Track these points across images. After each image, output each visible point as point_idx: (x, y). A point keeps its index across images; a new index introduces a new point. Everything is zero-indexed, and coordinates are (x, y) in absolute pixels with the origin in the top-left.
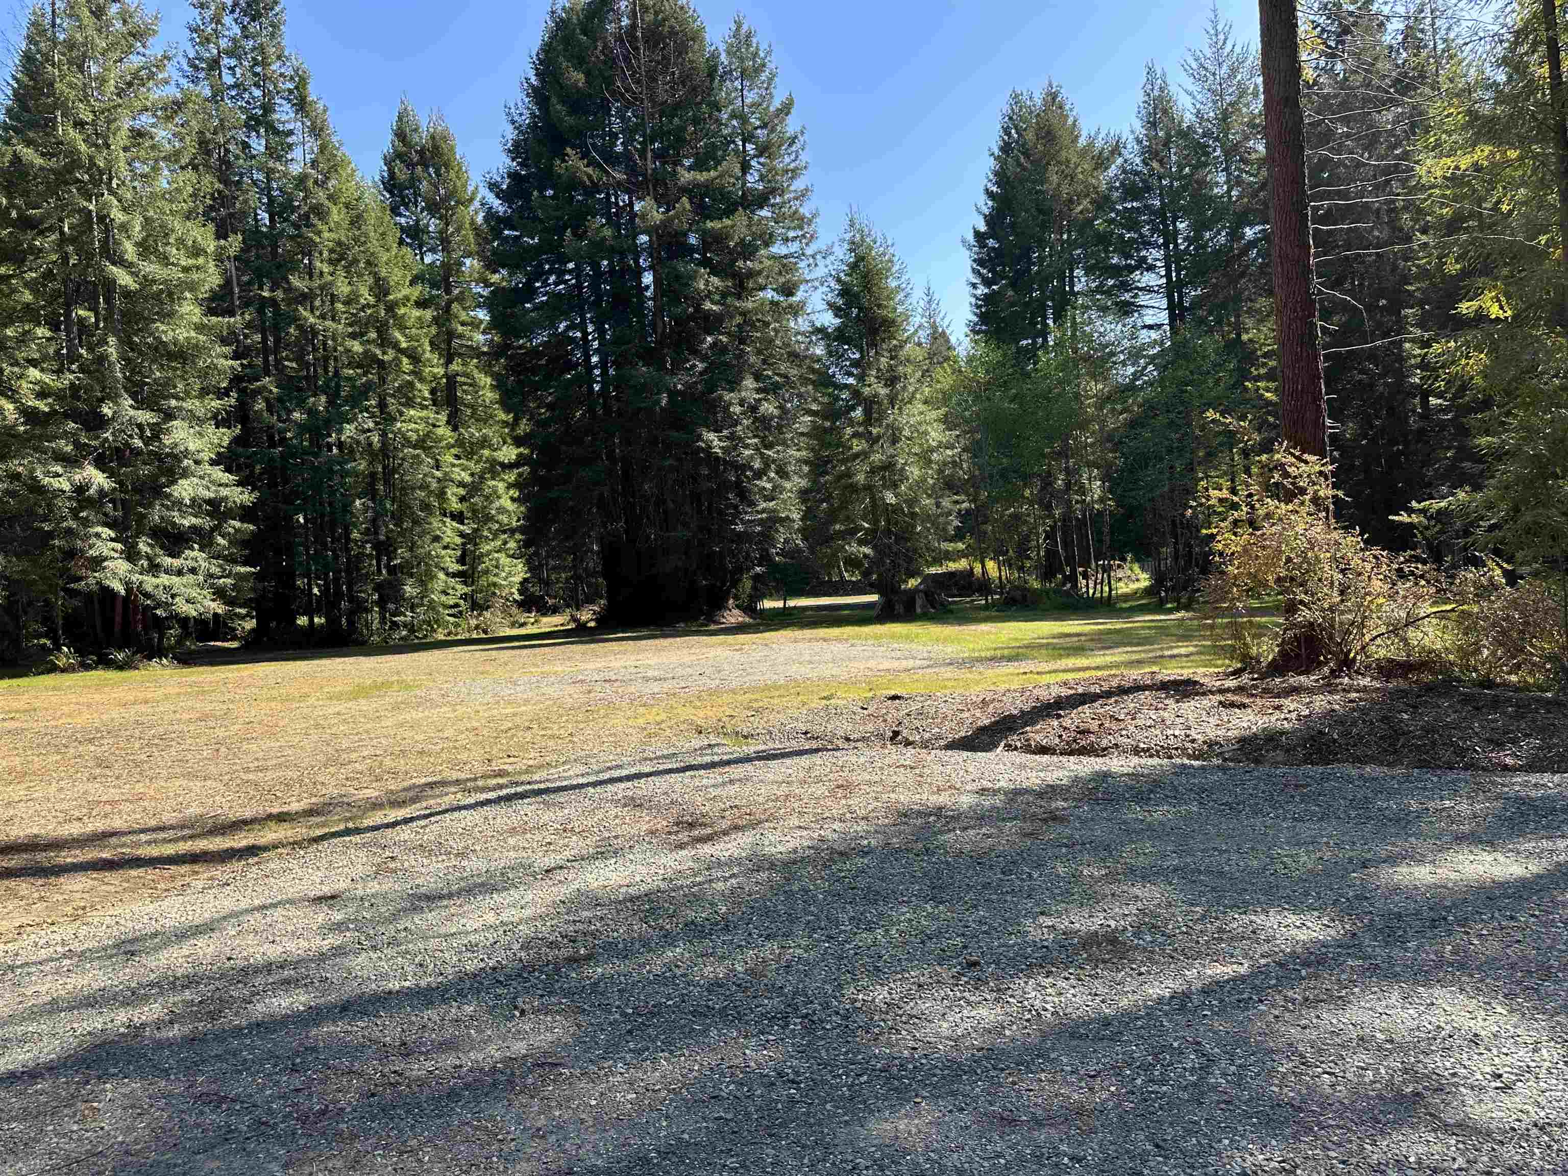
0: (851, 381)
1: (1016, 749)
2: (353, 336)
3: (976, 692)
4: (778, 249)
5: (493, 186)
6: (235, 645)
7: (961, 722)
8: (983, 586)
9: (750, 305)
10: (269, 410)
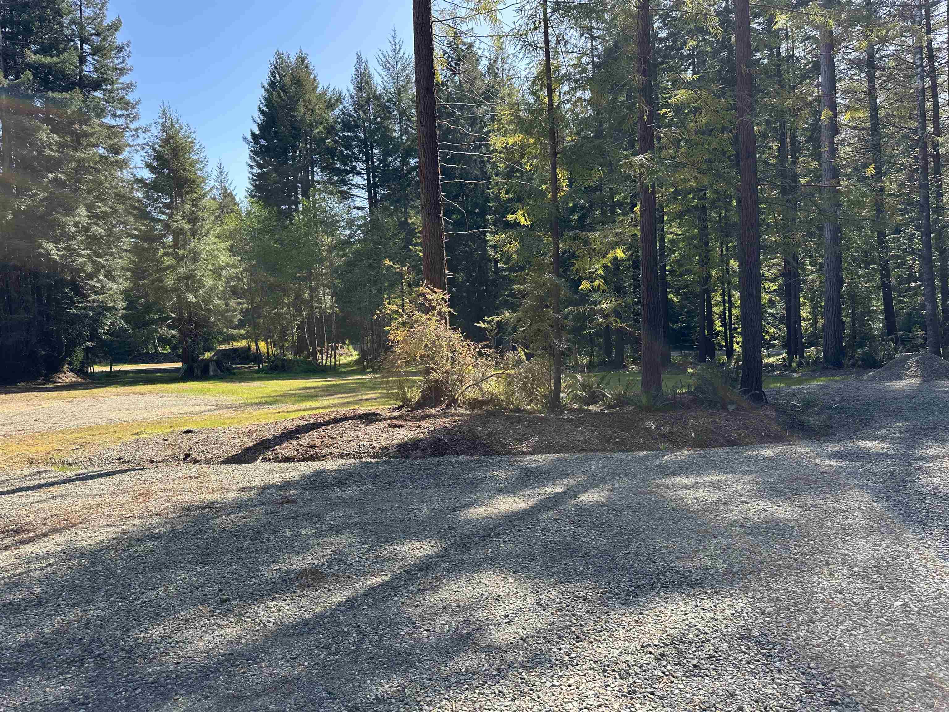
0: (163, 217)
1: (269, 460)
3: (245, 426)
4: (108, 120)
7: (234, 445)
8: (257, 358)
9: (83, 155)
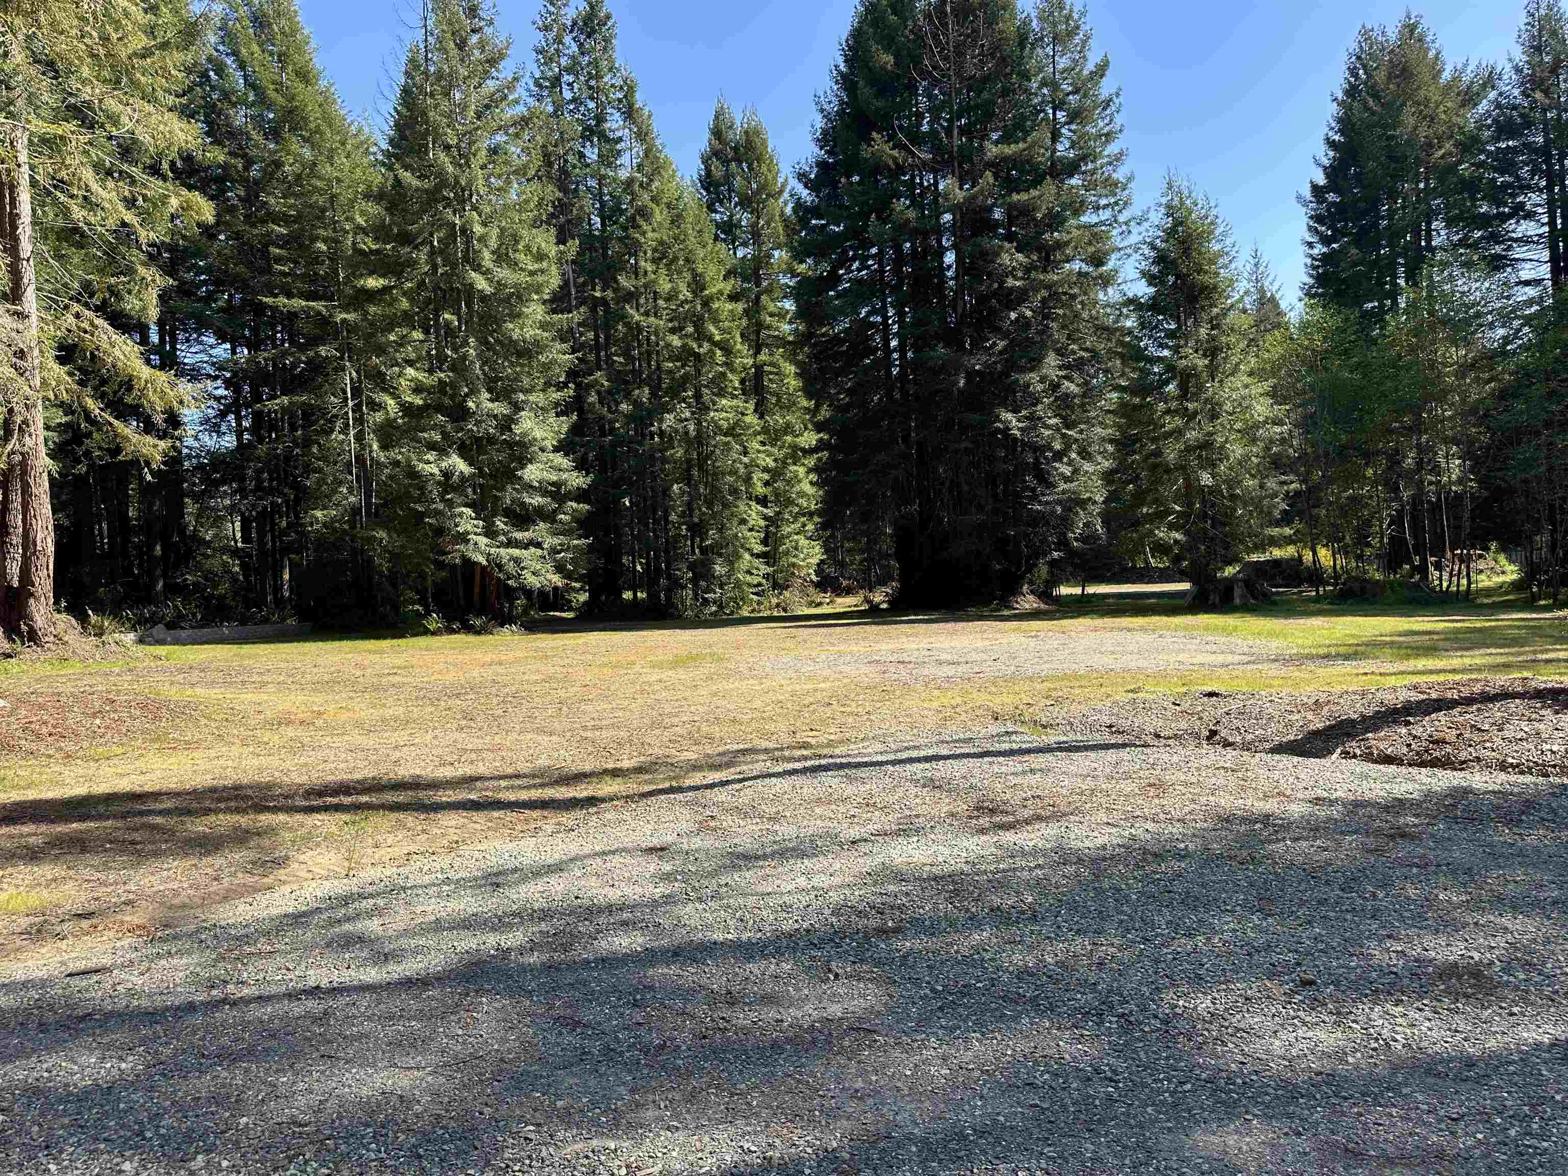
0: (1166, 353)
1: (1355, 756)
2: (673, 331)
3: (1309, 691)
4: (1088, 218)
5: (802, 177)
6: (570, 615)
7: (1291, 724)
8: (1315, 576)
9: (1055, 278)
10: (601, 402)
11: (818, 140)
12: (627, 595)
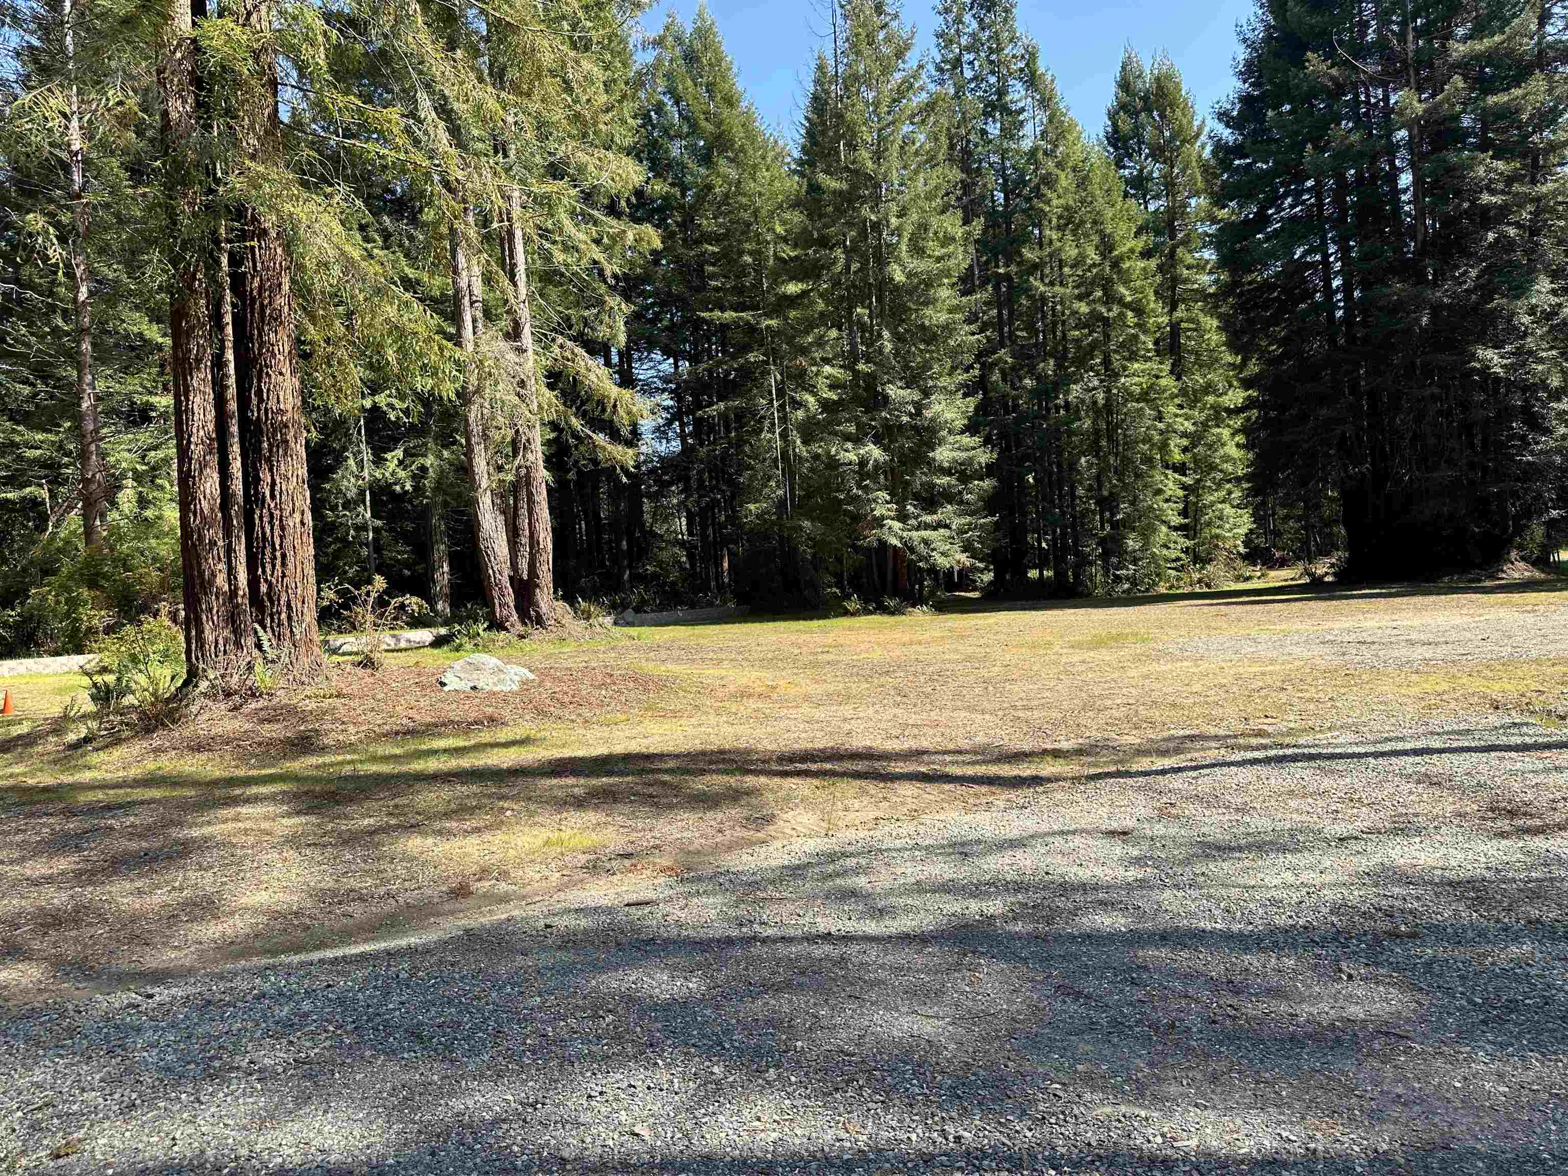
2: (1080, 298)
5: (1223, 116)
6: (976, 595)
10: (1004, 379)
11: (1241, 73)
12: (1033, 574)
